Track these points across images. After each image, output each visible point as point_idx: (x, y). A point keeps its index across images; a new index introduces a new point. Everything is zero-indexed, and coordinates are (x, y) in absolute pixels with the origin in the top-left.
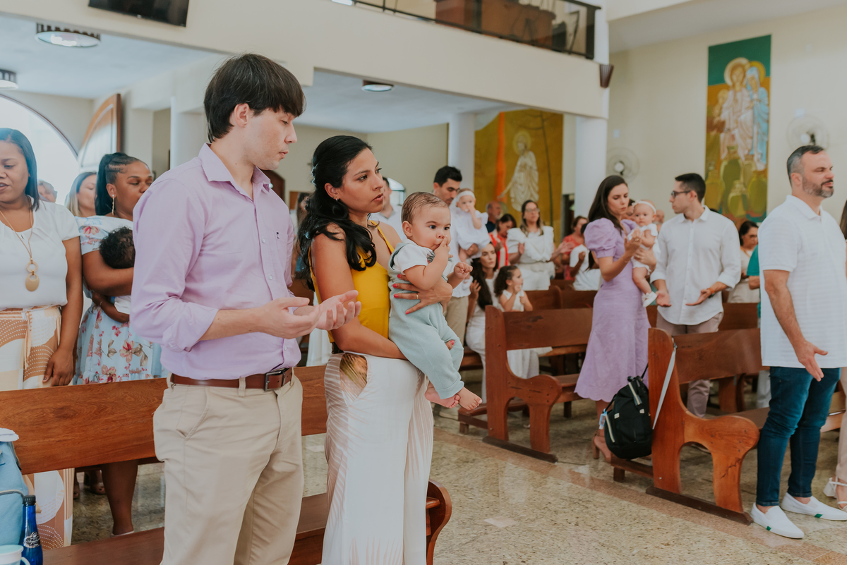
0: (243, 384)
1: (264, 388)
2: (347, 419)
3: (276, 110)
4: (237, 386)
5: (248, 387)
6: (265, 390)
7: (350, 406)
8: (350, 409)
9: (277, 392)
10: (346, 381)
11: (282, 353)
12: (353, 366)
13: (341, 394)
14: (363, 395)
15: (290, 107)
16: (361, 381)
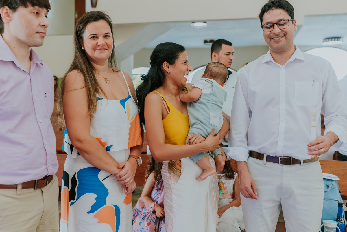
0: (20, 187)
1: (34, 188)
2: (172, 196)
3: (26, 6)
4: (17, 188)
5: (23, 188)
6: (35, 189)
7: (173, 188)
8: (173, 190)
9: (43, 189)
10: (171, 174)
11: (47, 168)
12: (175, 165)
13: (169, 182)
14: (179, 181)
15: (35, 2)
16: (179, 173)
